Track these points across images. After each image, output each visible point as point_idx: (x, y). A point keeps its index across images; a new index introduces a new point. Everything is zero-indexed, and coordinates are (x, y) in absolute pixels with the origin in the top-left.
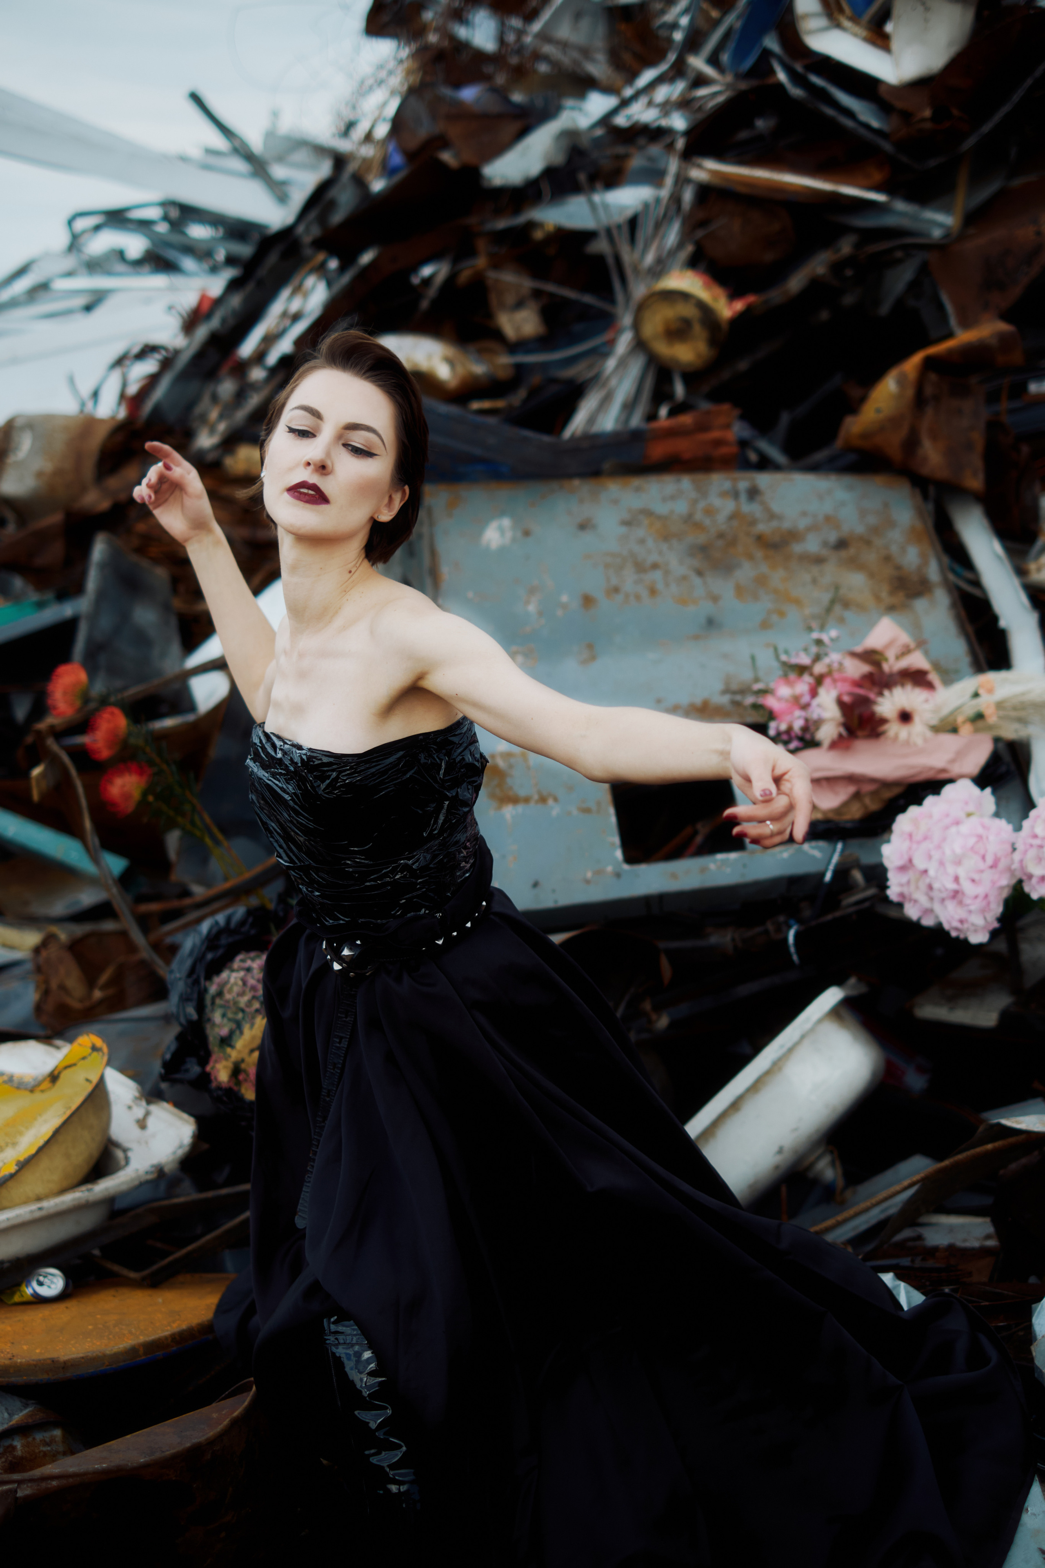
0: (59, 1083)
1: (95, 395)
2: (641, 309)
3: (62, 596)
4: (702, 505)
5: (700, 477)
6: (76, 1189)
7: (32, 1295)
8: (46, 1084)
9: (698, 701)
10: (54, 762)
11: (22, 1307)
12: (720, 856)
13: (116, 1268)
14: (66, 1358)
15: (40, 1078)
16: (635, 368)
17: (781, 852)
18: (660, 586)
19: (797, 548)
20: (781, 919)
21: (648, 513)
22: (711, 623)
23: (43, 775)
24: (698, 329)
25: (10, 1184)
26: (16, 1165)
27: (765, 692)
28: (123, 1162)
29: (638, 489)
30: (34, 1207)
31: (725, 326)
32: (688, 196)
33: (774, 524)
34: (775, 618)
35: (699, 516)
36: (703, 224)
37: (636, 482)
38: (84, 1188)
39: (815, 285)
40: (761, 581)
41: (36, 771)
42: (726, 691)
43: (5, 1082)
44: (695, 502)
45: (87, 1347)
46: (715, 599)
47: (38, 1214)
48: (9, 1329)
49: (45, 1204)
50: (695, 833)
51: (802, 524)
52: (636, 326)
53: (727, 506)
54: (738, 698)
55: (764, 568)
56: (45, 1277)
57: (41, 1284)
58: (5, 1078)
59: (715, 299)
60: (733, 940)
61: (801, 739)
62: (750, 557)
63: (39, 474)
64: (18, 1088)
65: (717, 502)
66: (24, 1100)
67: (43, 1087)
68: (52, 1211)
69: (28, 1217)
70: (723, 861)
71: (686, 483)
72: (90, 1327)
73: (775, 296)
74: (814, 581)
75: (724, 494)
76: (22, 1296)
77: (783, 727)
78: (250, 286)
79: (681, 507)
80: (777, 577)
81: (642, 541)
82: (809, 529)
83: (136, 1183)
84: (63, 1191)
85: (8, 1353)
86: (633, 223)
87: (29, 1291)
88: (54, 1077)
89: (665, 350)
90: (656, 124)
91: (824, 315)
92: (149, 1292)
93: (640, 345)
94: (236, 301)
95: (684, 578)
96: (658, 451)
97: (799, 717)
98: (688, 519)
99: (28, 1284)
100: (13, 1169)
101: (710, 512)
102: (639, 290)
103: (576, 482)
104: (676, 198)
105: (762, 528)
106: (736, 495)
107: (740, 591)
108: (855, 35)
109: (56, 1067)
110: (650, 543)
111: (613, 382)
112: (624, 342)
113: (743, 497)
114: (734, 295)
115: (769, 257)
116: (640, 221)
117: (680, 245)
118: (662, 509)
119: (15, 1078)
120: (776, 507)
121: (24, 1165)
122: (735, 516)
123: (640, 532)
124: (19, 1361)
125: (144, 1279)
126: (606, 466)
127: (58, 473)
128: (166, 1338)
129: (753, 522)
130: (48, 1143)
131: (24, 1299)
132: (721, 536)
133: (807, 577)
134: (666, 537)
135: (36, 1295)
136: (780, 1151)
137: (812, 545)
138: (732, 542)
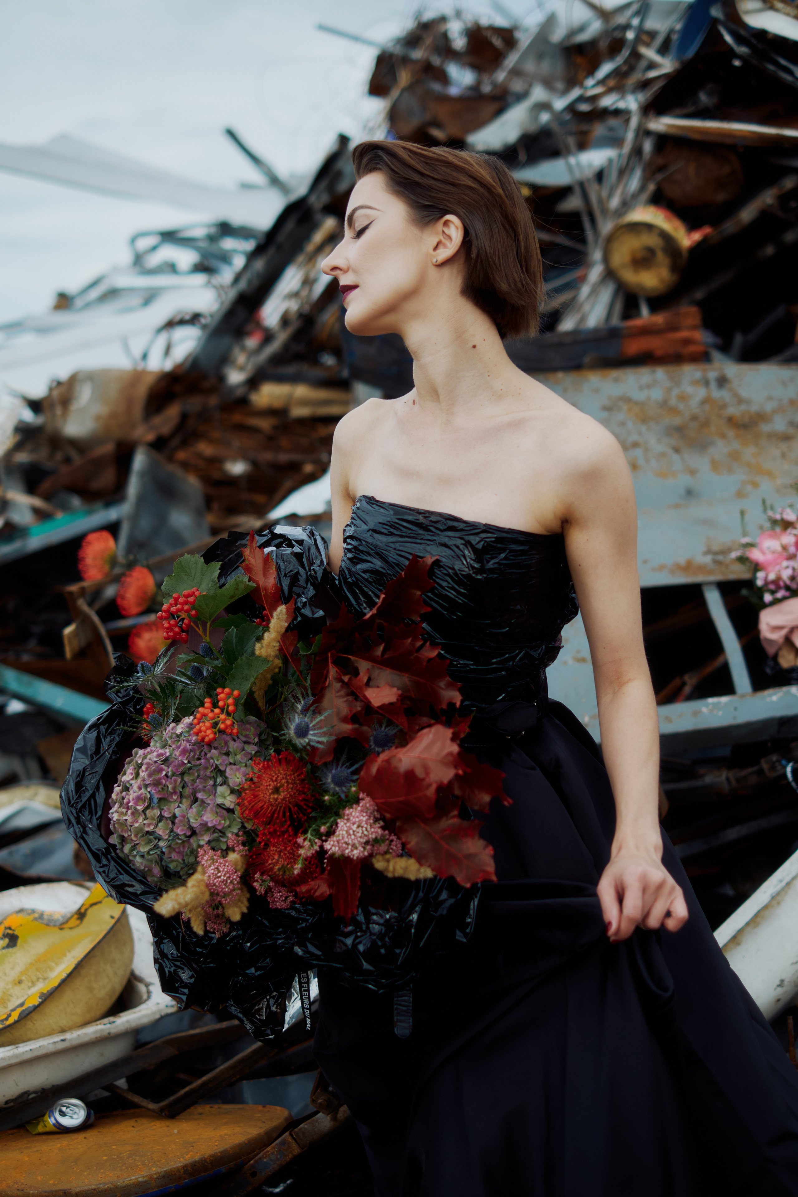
0: (86, 920)
1: (145, 356)
2: (610, 240)
3: (108, 504)
4: (675, 392)
5: (671, 368)
6: (98, 1022)
7: (54, 1125)
8: (74, 922)
9: (682, 561)
10: (85, 620)
11: (44, 1137)
12: (711, 700)
13: (137, 1099)
14: (78, 1190)
15: (69, 915)
16: (606, 295)
17: (770, 696)
18: (641, 461)
19: (765, 428)
20: (775, 758)
21: (627, 400)
22: (689, 493)
23: (75, 633)
24: (660, 256)
25: (34, 1016)
26: (40, 997)
27: (751, 545)
28: (145, 997)
29: (616, 380)
30: (57, 1038)
31: (685, 254)
32: (648, 146)
33: (743, 407)
34: (749, 488)
35: (673, 402)
36: (661, 169)
37: (615, 373)
38: (106, 1020)
39: (765, 215)
40: (735, 456)
41: (68, 630)
42: (708, 552)
43: (36, 919)
44: (669, 390)
45: (100, 1179)
46: (693, 472)
47: (61, 1046)
48: (27, 1159)
49: (68, 1036)
50: (684, 684)
51: (769, 407)
52: (606, 259)
53: (701, 393)
54: (720, 558)
55: (736, 445)
56: (68, 1107)
57: (63, 1114)
58: (36, 915)
59: (676, 229)
60: (728, 779)
61: (787, 588)
62: (723, 436)
63: (98, 418)
64: (48, 925)
65: (689, 389)
66: (54, 937)
67: (71, 924)
68: (75, 1043)
69: (51, 1049)
70: (714, 704)
71: (660, 373)
72: (105, 1158)
73: (730, 227)
74: (783, 456)
75: (696, 383)
76: (45, 1126)
77: (772, 576)
78: (271, 251)
79: (657, 394)
80: (749, 452)
81: (623, 424)
82: (775, 411)
83: (157, 1016)
84: (86, 1023)
85: (22, 1184)
86: (600, 176)
87: (52, 1121)
88: (81, 915)
89: (631, 277)
90: (614, 107)
91: (770, 250)
92: (168, 1123)
93: (610, 274)
94: (259, 265)
95: (663, 455)
96: (633, 347)
97: (787, 567)
98: (664, 404)
99: (51, 1114)
100: (37, 1001)
101: (683, 398)
102: (606, 227)
103: (560, 375)
104: (637, 151)
105: (732, 411)
106: (707, 383)
107: (715, 466)
108: (788, 14)
109: (83, 905)
110: (630, 425)
111: (586, 307)
112: (595, 273)
113: (713, 385)
114: (692, 226)
115: (721, 197)
116: (605, 174)
117: (642, 188)
118: (639, 396)
119: (45, 917)
120: (744, 393)
121: (47, 997)
122: (706, 401)
123: (620, 416)
124: (32, 1192)
125: (162, 1110)
126: (587, 360)
127: (113, 416)
128: (178, 1170)
129: (724, 406)
130: (70, 975)
131: (47, 1129)
132: (694, 418)
133: (777, 453)
134: (644, 419)
135: (58, 1125)
136: (781, 984)
137: (779, 425)
138: (706, 424)
